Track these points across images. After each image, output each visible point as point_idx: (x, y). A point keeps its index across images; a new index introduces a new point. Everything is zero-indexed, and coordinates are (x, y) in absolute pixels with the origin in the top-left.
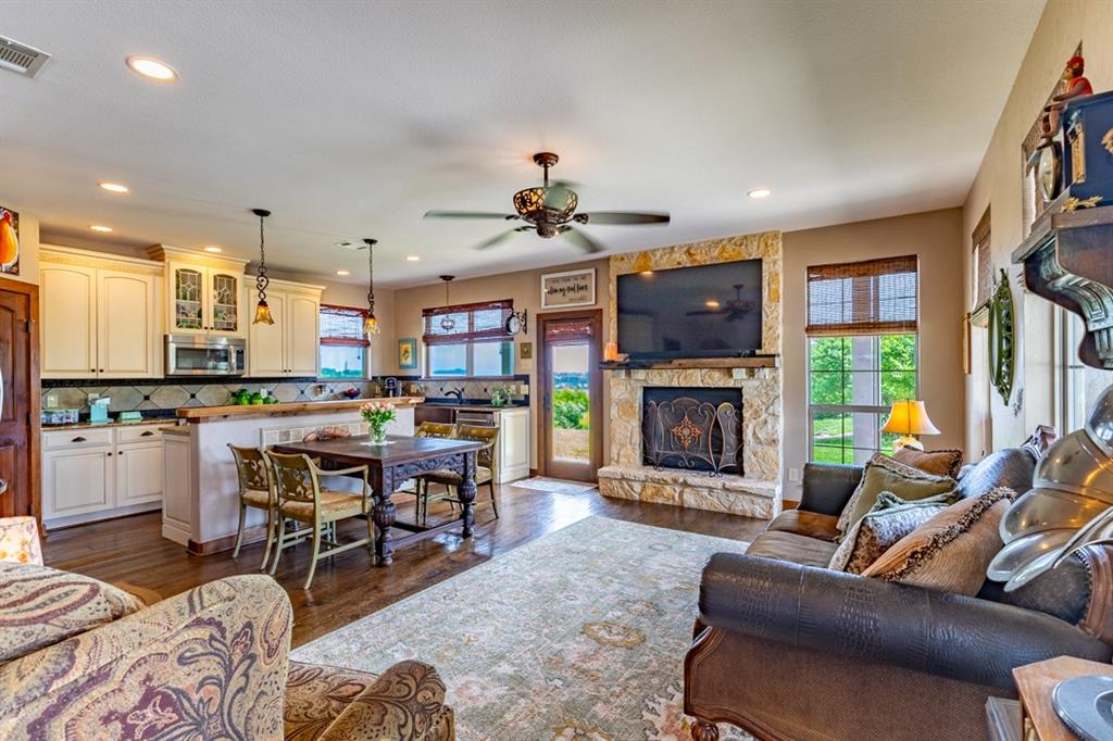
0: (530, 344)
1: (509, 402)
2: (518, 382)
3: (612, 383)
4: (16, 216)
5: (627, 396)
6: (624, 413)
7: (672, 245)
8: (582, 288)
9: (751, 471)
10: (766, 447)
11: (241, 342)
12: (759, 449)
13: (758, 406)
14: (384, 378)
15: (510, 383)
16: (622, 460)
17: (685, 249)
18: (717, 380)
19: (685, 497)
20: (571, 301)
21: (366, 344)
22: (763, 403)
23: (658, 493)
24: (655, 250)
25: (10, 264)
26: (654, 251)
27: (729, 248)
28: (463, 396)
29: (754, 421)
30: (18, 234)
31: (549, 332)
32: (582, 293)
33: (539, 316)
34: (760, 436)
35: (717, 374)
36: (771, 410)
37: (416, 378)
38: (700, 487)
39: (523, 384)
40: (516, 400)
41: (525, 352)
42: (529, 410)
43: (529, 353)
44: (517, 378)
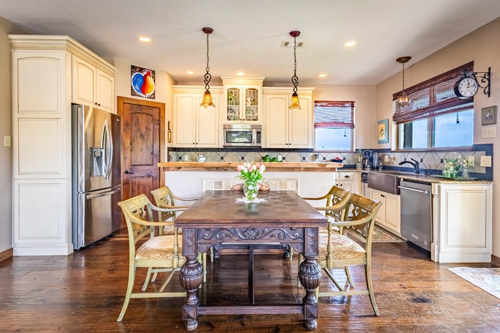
0: (495, 108)
1: (465, 175)
2: (478, 153)
4: (154, 72)
11: (259, 127)
14: (362, 150)
21: (352, 126)
25: (150, 94)
28: (421, 166)
30: (154, 81)
37: (389, 150)
39: (483, 155)
40: (474, 173)
41: (487, 117)
42: (492, 185)
43: (493, 118)
44: (476, 148)
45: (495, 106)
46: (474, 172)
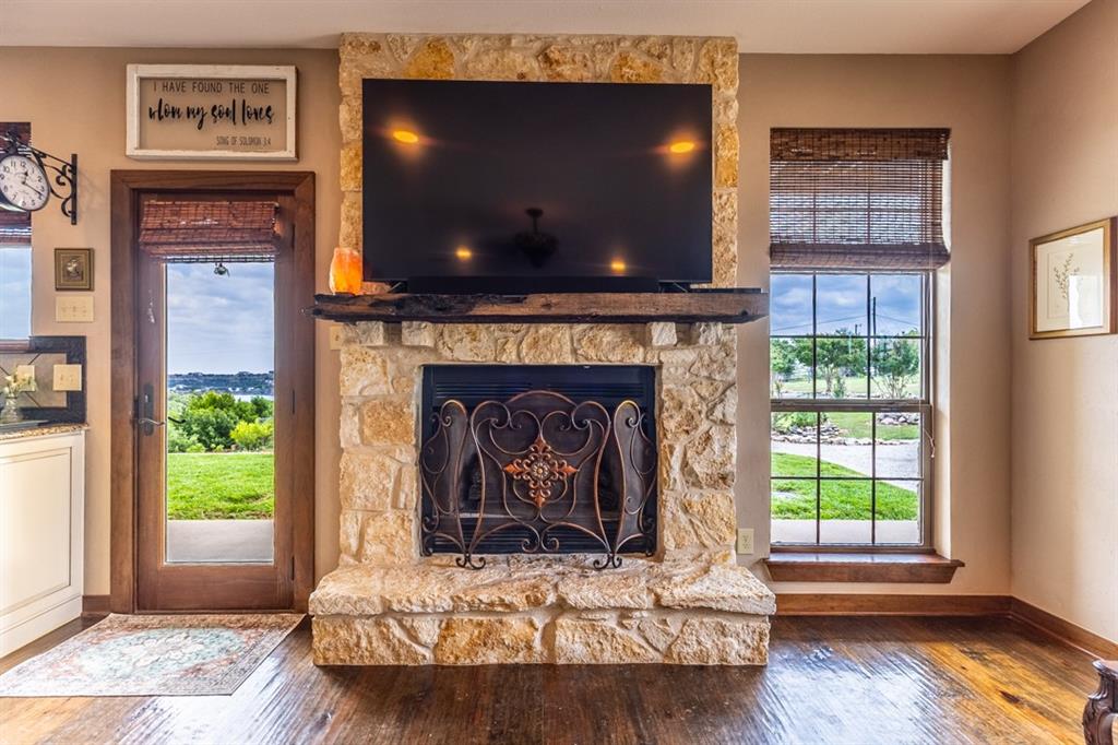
0: (90, 252)
2: (45, 358)
3: (343, 358)
5: (383, 388)
6: (378, 434)
7: (504, 31)
8: (257, 114)
9: (678, 546)
10: (708, 492)
12: (695, 496)
13: (693, 406)
15: (16, 358)
16: (371, 549)
17: (537, 45)
18: (607, 348)
19: (562, 638)
20: (223, 142)
22: (702, 398)
23: (487, 637)
24: (462, 37)
26: (460, 40)
27: (638, 60)
29: (683, 437)
31: (150, 221)
32: (256, 129)
33: (117, 176)
34: (697, 469)
35: (607, 335)
36: (718, 414)
38: (600, 609)
39: (60, 363)
40: (32, 409)
41: (69, 272)
42: (83, 432)
43: (86, 276)
44: (41, 347)
45: (89, 250)
46: (35, 405)
